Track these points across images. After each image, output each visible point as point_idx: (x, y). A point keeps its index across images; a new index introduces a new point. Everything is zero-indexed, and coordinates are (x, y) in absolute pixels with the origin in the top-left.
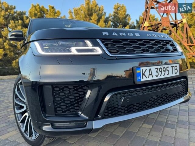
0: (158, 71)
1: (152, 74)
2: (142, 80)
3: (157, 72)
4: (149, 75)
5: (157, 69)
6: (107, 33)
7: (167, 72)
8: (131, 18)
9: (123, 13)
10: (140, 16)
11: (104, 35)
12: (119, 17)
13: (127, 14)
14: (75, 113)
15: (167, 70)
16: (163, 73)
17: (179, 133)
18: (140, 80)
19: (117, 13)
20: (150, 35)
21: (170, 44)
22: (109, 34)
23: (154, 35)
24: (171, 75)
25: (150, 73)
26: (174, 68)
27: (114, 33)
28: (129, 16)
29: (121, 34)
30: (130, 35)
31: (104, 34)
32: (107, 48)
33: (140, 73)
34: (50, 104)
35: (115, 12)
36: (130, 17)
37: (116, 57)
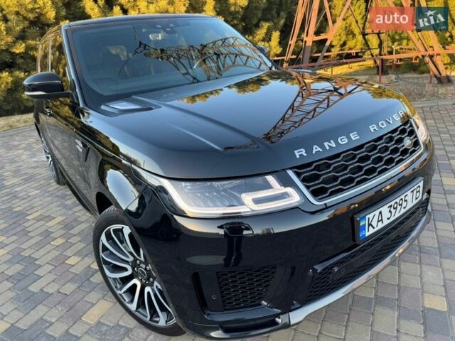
0: (392, 209)
1: (382, 220)
2: (367, 234)
3: (390, 212)
4: (378, 221)
5: (391, 206)
6: (302, 150)
7: (404, 204)
11: (298, 157)
15: (406, 201)
16: (399, 207)
17: (404, 275)
18: (365, 235)
20: (375, 128)
21: (406, 134)
22: (306, 153)
23: (382, 124)
24: (410, 205)
25: (380, 219)
26: (415, 192)
27: (315, 146)
29: (326, 144)
30: (342, 143)
31: (297, 154)
32: (308, 187)
33: (365, 224)
34: (214, 297)
37: (325, 204)
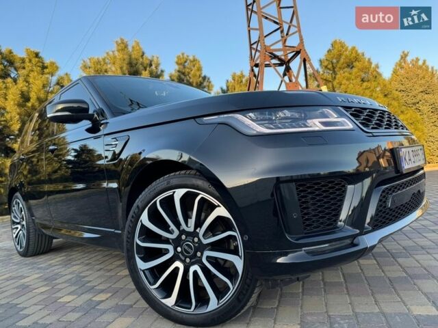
2: (405, 167)
3: (413, 156)
4: (409, 160)
8: (213, 83)
9: (198, 74)
10: (227, 81)
12: (191, 80)
13: (203, 75)
14: (332, 227)
15: (419, 154)
19: (184, 74)
25: (409, 158)
28: (209, 79)
32: (357, 120)
33: (403, 157)
34: (295, 215)
35: (179, 71)
36: (210, 82)
37: (371, 133)
